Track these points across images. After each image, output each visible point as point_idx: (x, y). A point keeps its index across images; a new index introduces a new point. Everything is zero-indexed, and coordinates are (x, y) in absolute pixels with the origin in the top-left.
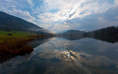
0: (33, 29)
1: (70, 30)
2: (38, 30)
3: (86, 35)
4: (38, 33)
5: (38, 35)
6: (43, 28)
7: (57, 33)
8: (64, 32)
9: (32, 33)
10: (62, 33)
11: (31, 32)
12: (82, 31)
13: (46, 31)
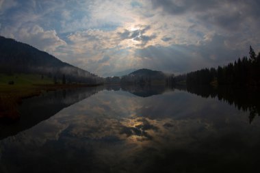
1: (140, 70)
3: (174, 82)
4: (55, 78)
7: (105, 77)
8: (124, 74)
9: (43, 77)
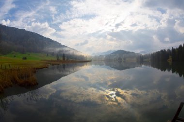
0: (50, 49)
1: (118, 51)
2: (57, 50)
3: (142, 60)
4: (57, 56)
5: (58, 59)
6: (66, 47)
7: (93, 56)
8: (107, 54)
9: (48, 55)
10: (103, 55)
11: (46, 55)
12: (137, 54)
13: (71, 52)
